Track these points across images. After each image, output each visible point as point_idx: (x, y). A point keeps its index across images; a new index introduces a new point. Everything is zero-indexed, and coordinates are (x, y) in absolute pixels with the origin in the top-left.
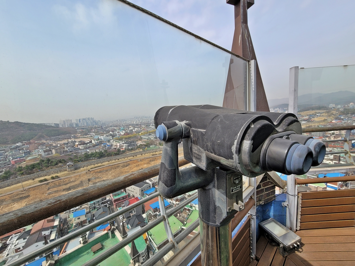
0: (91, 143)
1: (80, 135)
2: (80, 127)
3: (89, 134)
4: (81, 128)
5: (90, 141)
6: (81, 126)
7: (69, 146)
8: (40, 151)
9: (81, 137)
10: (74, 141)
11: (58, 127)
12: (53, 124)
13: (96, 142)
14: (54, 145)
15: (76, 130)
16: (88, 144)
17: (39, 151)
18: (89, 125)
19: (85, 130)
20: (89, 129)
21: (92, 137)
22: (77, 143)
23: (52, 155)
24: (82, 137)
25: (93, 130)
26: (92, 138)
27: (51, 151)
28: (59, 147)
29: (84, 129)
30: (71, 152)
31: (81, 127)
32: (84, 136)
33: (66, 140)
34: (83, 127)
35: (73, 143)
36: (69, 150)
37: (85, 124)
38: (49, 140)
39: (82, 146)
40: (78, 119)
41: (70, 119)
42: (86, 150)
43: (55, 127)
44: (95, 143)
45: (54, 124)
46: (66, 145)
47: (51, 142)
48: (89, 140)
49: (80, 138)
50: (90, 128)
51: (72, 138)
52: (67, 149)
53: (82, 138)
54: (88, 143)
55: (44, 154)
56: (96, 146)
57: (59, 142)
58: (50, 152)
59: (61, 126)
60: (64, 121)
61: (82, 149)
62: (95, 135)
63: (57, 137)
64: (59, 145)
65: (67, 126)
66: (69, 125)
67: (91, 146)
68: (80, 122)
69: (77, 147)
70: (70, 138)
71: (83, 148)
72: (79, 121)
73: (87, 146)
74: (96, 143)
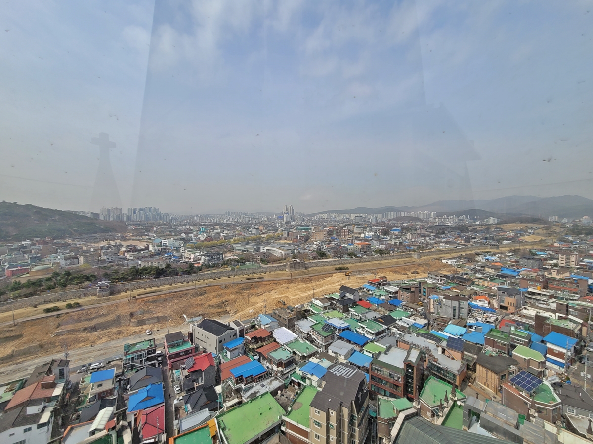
0: (147, 251)
1: (131, 234)
2: (133, 221)
3: (146, 235)
4: (134, 223)
5: (145, 247)
6: (135, 220)
7: (110, 252)
8: (59, 257)
9: (132, 238)
10: (118, 244)
11: (97, 219)
12: (90, 214)
13: (156, 248)
14: (85, 248)
15: (127, 226)
16: (142, 252)
17: (57, 257)
18: (150, 220)
19: (141, 227)
20: (148, 227)
21: (150, 239)
22: (123, 249)
23: (77, 265)
24: (135, 238)
25: (155, 229)
26: (151, 241)
27: (77, 258)
28: (92, 253)
29: (139, 225)
30: (110, 262)
31: (136, 222)
32: (138, 238)
33: (107, 242)
34: (139, 221)
35: (116, 247)
36: (108, 258)
37: (143, 218)
38: (78, 240)
39: (132, 253)
40: (133, 208)
41: (119, 208)
42: (137, 261)
43: (92, 219)
44: (153, 251)
45: (92, 213)
46: (103, 251)
47: (81, 243)
48: (145, 244)
49: (130, 240)
50: (149, 225)
51: (116, 240)
52: (105, 258)
53: (133, 240)
54: (142, 250)
55: (64, 263)
56: (155, 255)
57: (93, 245)
58: (75, 260)
59: (102, 218)
60: (109, 210)
61: (130, 259)
62: (157, 237)
63: (93, 235)
64: (92, 250)
65: (111, 219)
66: (115, 217)
67: (147, 255)
68: (135, 212)
69: (122, 256)
70: (114, 240)
71: (132, 258)
72: (133, 211)
73: (140, 255)
74: (155, 250)
